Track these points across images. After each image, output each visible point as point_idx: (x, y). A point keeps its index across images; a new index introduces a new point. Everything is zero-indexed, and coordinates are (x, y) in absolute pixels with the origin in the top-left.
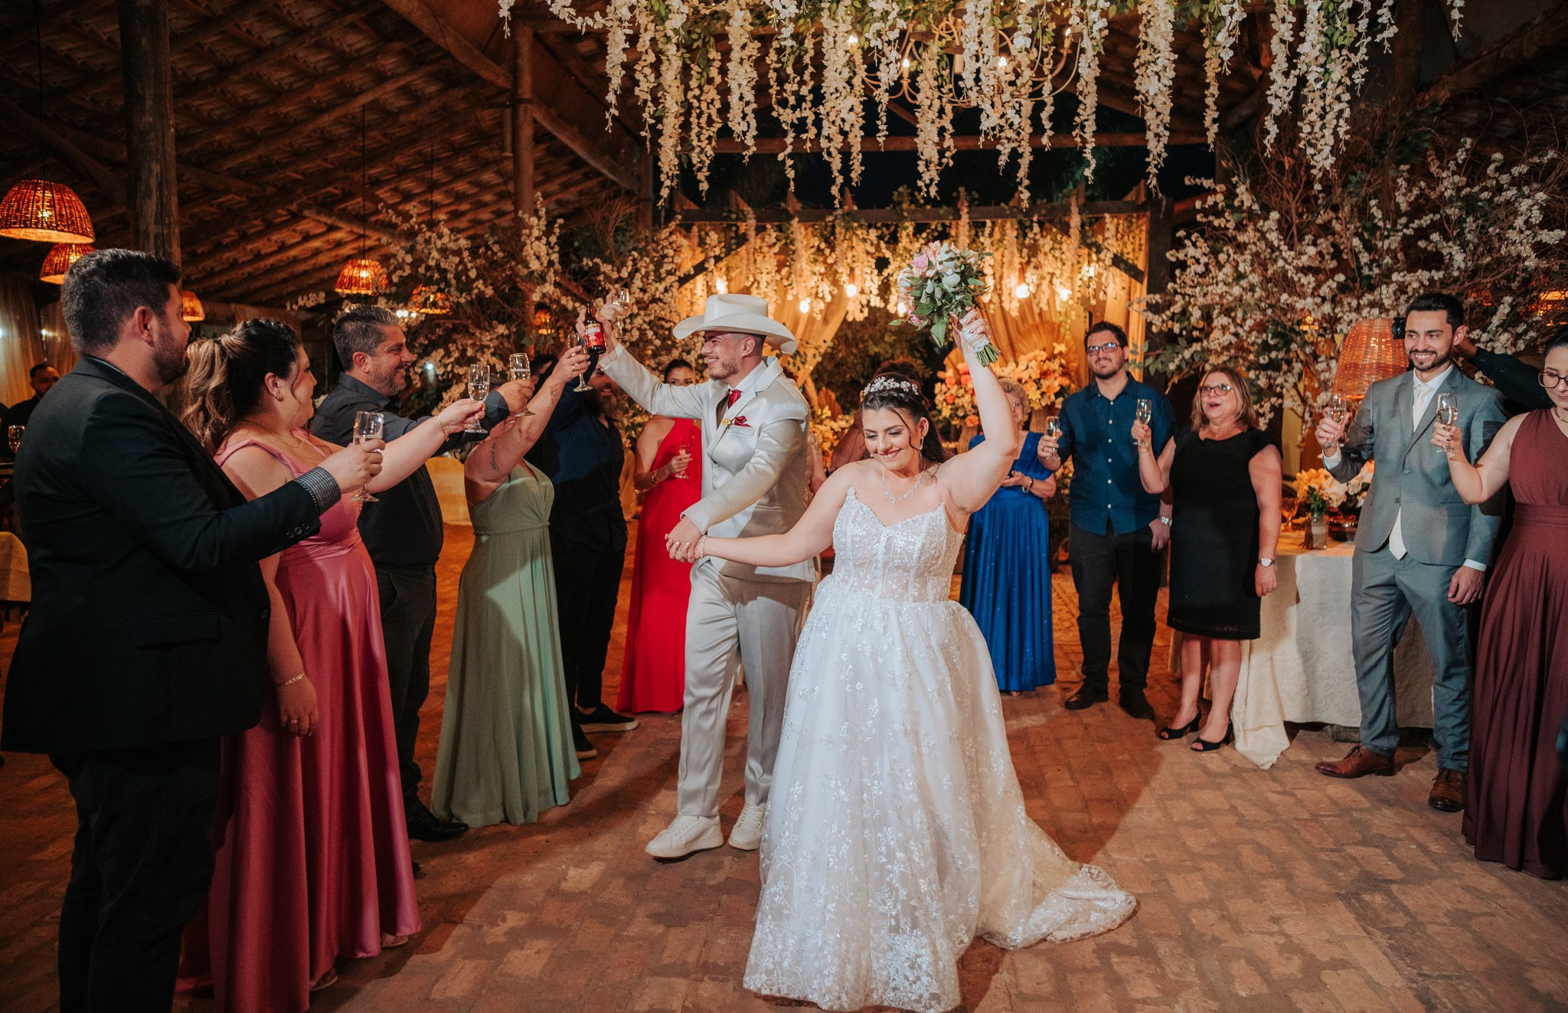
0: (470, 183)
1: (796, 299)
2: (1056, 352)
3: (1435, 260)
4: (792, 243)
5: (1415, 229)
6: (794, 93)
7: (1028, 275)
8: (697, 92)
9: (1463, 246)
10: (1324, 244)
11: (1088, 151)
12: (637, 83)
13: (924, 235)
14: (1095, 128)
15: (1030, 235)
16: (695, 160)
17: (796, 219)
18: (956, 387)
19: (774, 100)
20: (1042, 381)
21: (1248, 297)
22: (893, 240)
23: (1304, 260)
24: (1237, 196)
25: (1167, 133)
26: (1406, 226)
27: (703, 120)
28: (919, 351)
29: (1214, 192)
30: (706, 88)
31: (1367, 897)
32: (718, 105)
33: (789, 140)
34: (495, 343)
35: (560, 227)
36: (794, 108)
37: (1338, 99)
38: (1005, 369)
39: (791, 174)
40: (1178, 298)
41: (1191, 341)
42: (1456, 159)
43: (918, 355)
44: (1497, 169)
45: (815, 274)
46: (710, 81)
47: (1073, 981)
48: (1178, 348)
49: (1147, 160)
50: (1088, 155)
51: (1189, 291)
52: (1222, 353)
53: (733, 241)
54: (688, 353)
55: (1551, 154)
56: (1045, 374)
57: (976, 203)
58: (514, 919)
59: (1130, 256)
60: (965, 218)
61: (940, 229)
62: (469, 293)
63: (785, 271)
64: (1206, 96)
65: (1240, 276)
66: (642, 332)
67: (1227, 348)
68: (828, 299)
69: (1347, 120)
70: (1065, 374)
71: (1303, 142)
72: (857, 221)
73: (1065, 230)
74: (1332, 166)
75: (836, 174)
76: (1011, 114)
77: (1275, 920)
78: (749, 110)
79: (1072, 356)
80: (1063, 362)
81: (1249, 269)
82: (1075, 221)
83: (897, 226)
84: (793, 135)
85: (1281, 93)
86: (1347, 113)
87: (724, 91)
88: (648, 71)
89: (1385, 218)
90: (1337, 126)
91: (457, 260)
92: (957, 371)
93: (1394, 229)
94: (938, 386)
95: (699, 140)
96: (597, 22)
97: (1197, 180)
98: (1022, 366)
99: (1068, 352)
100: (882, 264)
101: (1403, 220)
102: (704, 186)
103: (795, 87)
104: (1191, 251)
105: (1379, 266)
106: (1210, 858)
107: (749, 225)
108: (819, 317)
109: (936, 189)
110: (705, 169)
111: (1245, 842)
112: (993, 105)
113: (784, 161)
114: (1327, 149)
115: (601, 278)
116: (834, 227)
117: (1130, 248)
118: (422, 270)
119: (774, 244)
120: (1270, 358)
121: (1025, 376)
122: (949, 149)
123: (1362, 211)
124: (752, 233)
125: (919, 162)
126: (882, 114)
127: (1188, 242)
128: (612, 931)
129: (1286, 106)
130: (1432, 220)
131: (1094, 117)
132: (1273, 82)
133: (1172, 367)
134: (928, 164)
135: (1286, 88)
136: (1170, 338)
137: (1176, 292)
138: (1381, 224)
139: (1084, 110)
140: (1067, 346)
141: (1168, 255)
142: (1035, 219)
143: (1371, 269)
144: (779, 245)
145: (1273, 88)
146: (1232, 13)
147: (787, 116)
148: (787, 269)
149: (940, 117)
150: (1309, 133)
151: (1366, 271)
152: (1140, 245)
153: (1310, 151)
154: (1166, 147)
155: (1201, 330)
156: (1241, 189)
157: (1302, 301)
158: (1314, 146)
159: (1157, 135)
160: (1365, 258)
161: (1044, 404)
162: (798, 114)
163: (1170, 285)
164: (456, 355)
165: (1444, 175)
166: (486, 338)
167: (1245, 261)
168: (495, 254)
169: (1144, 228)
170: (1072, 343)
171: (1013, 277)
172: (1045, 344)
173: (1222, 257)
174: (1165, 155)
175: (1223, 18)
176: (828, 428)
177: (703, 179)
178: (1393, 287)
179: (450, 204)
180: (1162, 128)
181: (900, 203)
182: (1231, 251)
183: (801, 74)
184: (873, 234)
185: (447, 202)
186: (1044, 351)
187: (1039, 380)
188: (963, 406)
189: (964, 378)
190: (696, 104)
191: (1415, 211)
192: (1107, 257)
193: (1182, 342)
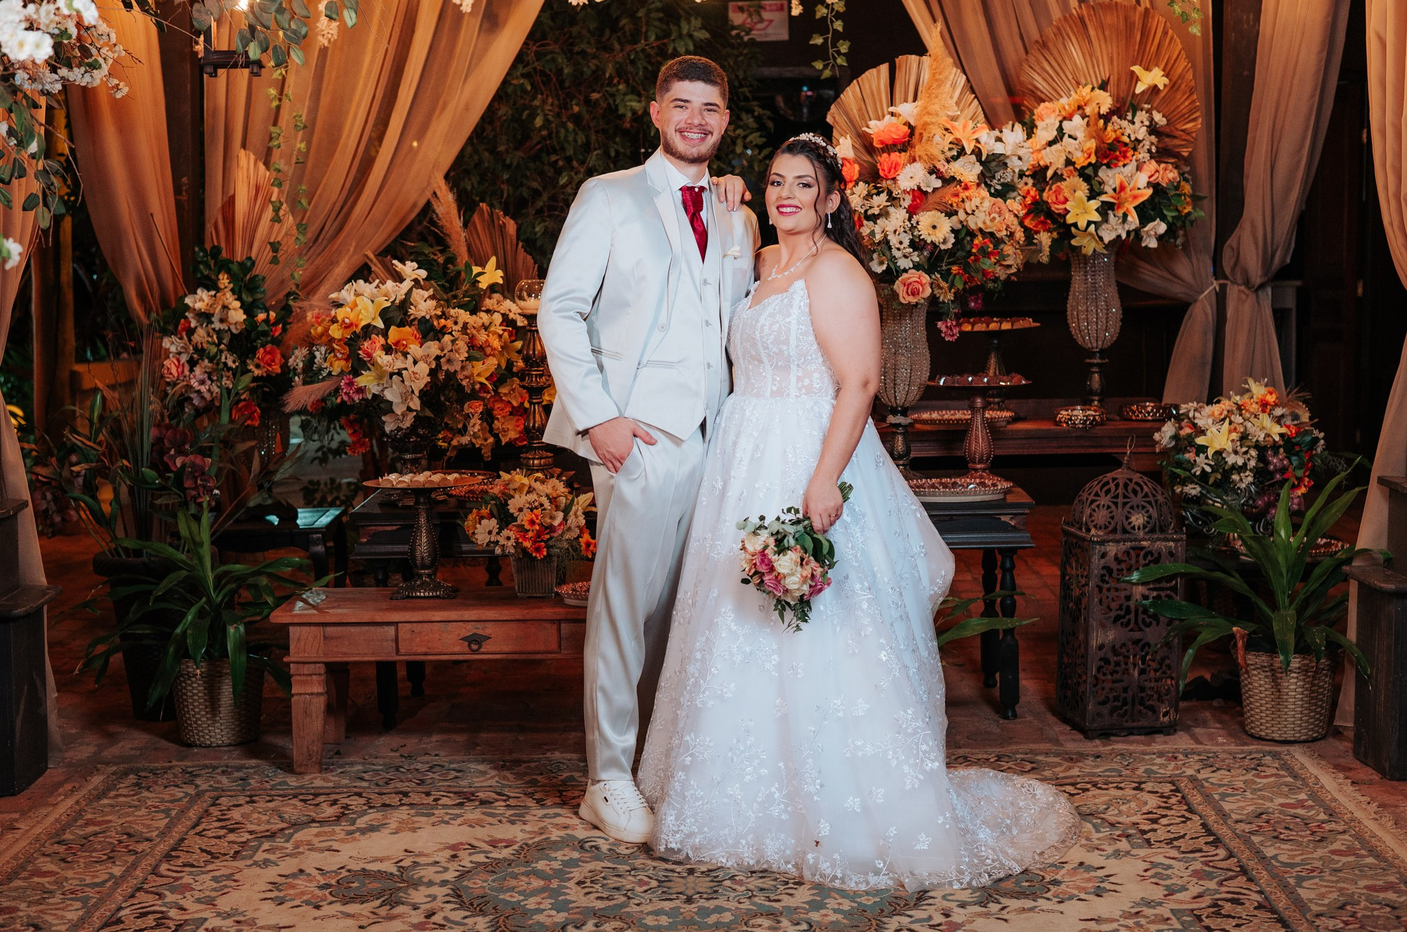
2: (1140, 88)
18: (862, 188)
20: (1103, 173)
28: (750, 111)
56: (1111, 153)
70: (1160, 155)
79: (1183, 102)
80: (1158, 117)
92: (866, 144)
98: (1045, 131)
99: (1172, 90)
121: (1054, 158)
161: (1108, 237)
170: (1182, 64)
172: (1104, 71)
176: (498, 318)
186: (1103, 86)
187: (1096, 167)
188: (885, 241)
189: (884, 160)
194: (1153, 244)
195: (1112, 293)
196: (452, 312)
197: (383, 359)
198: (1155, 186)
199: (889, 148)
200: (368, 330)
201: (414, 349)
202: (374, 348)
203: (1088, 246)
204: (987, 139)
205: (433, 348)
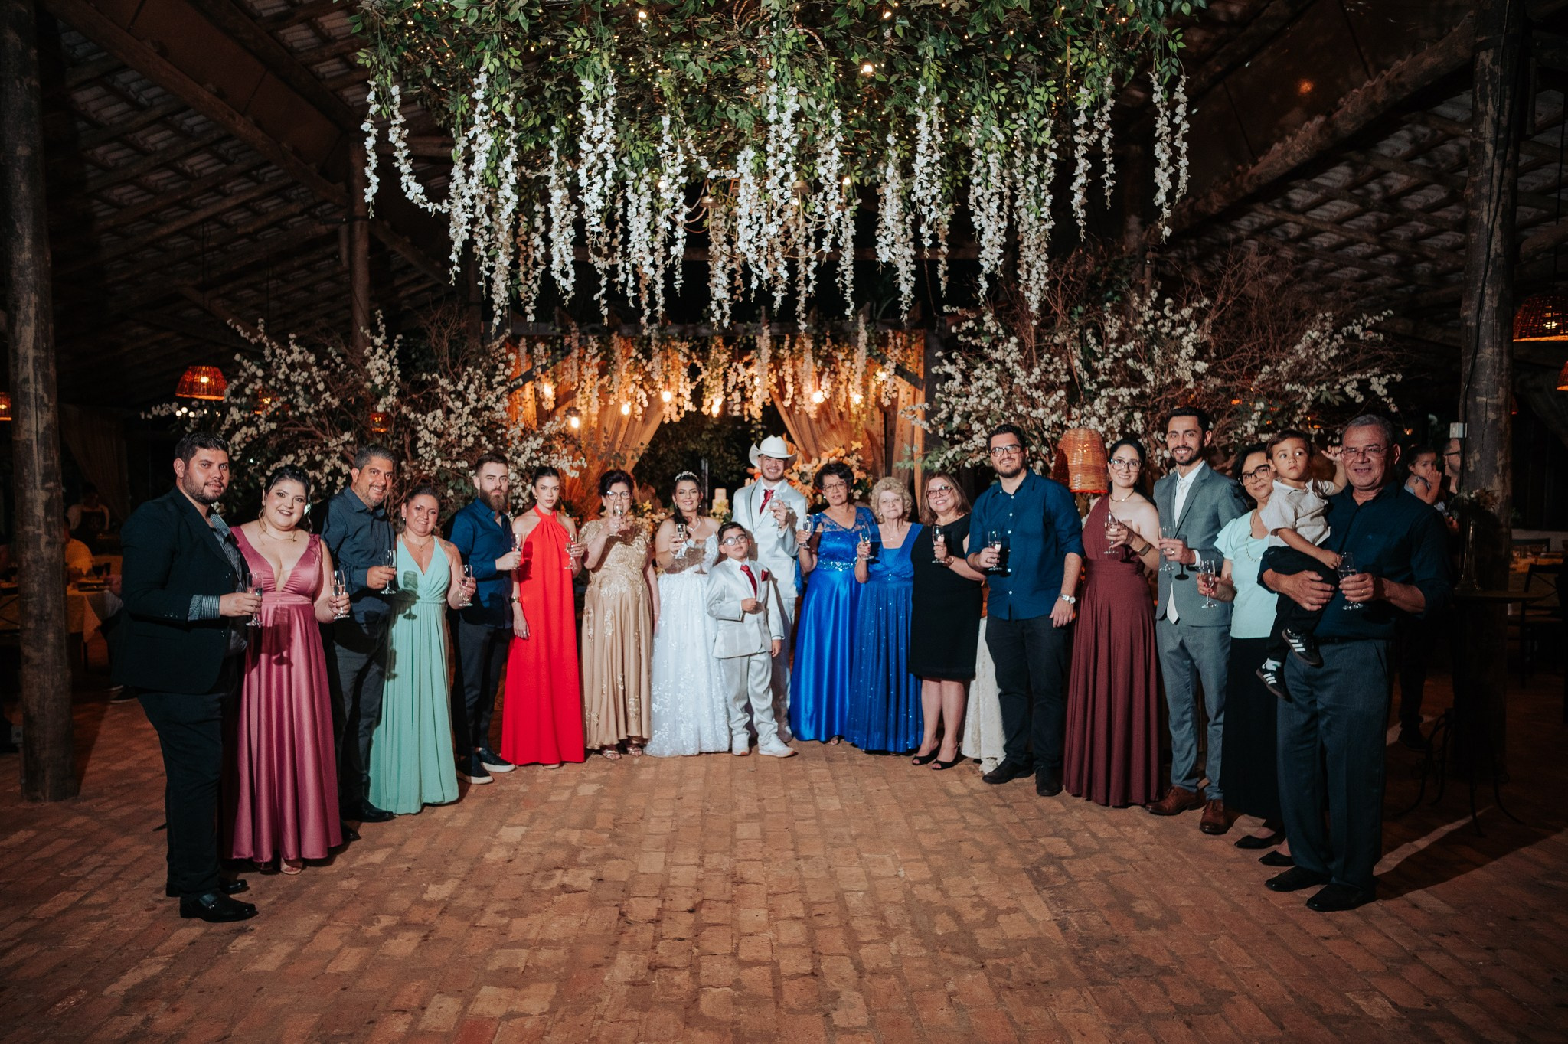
1: (618, 404)
2: (854, 449)
3: (1137, 379)
4: (613, 352)
6: (606, 244)
7: (823, 383)
8: (525, 238)
9: (1153, 368)
10: (1059, 363)
11: (848, 294)
12: (475, 243)
13: (731, 347)
14: (853, 276)
15: (824, 348)
16: (523, 296)
17: (616, 333)
19: (590, 249)
21: (995, 406)
22: (704, 351)
24: (985, 322)
26: (1116, 350)
27: (530, 263)
29: (967, 319)
30: (533, 235)
31: (1044, 869)
32: (542, 250)
33: (603, 282)
34: (340, 448)
35: (399, 341)
36: (607, 257)
39: (605, 311)
40: (944, 406)
41: (953, 443)
45: (633, 381)
46: (536, 230)
47: (819, 933)
48: (943, 449)
49: (900, 298)
50: (848, 298)
51: (952, 400)
53: (559, 352)
54: (519, 456)
55: (1206, 301)
58: (386, 921)
59: (911, 366)
60: (766, 333)
61: (745, 342)
62: (317, 404)
63: (606, 378)
64: (939, 254)
65: (989, 389)
66: (477, 438)
68: (646, 404)
72: (672, 335)
73: (855, 345)
77: (975, 888)
80: (860, 457)
82: (863, 336)
83: (707, 342)
84: (606, 279)
85: (989, 257)
87: (548, 242)
88: (484, 232)
89: (1099, 344)
91: (305, 374)
93: (1106, 353)
95: (527, 279)
96: (444, 207)
97: (953, 309)
99: (866, 449)
100: (693, 372)
101: (1113, 346)
102: (531, 318)
103: (608, 239)
104: (949, 368)
106: (938, 852)
107: (574, 337)
108: (640, 418)
110: (532, 304)
111: (966, 840)
113: (598, 301)
115: (439, 390)
117: (910, 359)
118: (272, 383)
119: (596, 355)
122: (738, 287)
123: (1082, 339)
124: (576, 345)
125: (711, 302)
126: (679, 266)
127: (945, 362)
128: (467, 924)
129: (993, 268)
131: (852, 267)
132: (983, 248)
134: (720, 305)
136: (937, 441)
137: (943, 401)
138: (1096, 349)
139: (844, 262)
142: (828, 334)
144: (600, 355)
145: (983, 253)
146: (930, 211)
147: (601, 264)
152: (920, 357)
153: (1027, 294)
155: (961, 433)
156: (988, 318)
162: (610, 262)
163: (938, 395)
164: (304, 459)
165: (1145, 308)
166: (333, 443)
168: (338, 366)
169: (921, 343)
171: (810, 385)
172: (843, 442)
175: (924, 216)
177: (530, 312)
182: (985, 367)
183: (613, 229)
184: (685, 346)
190: (523, 248)
191: (1121, 339)
192: (890, 366)
193: (947, 444)
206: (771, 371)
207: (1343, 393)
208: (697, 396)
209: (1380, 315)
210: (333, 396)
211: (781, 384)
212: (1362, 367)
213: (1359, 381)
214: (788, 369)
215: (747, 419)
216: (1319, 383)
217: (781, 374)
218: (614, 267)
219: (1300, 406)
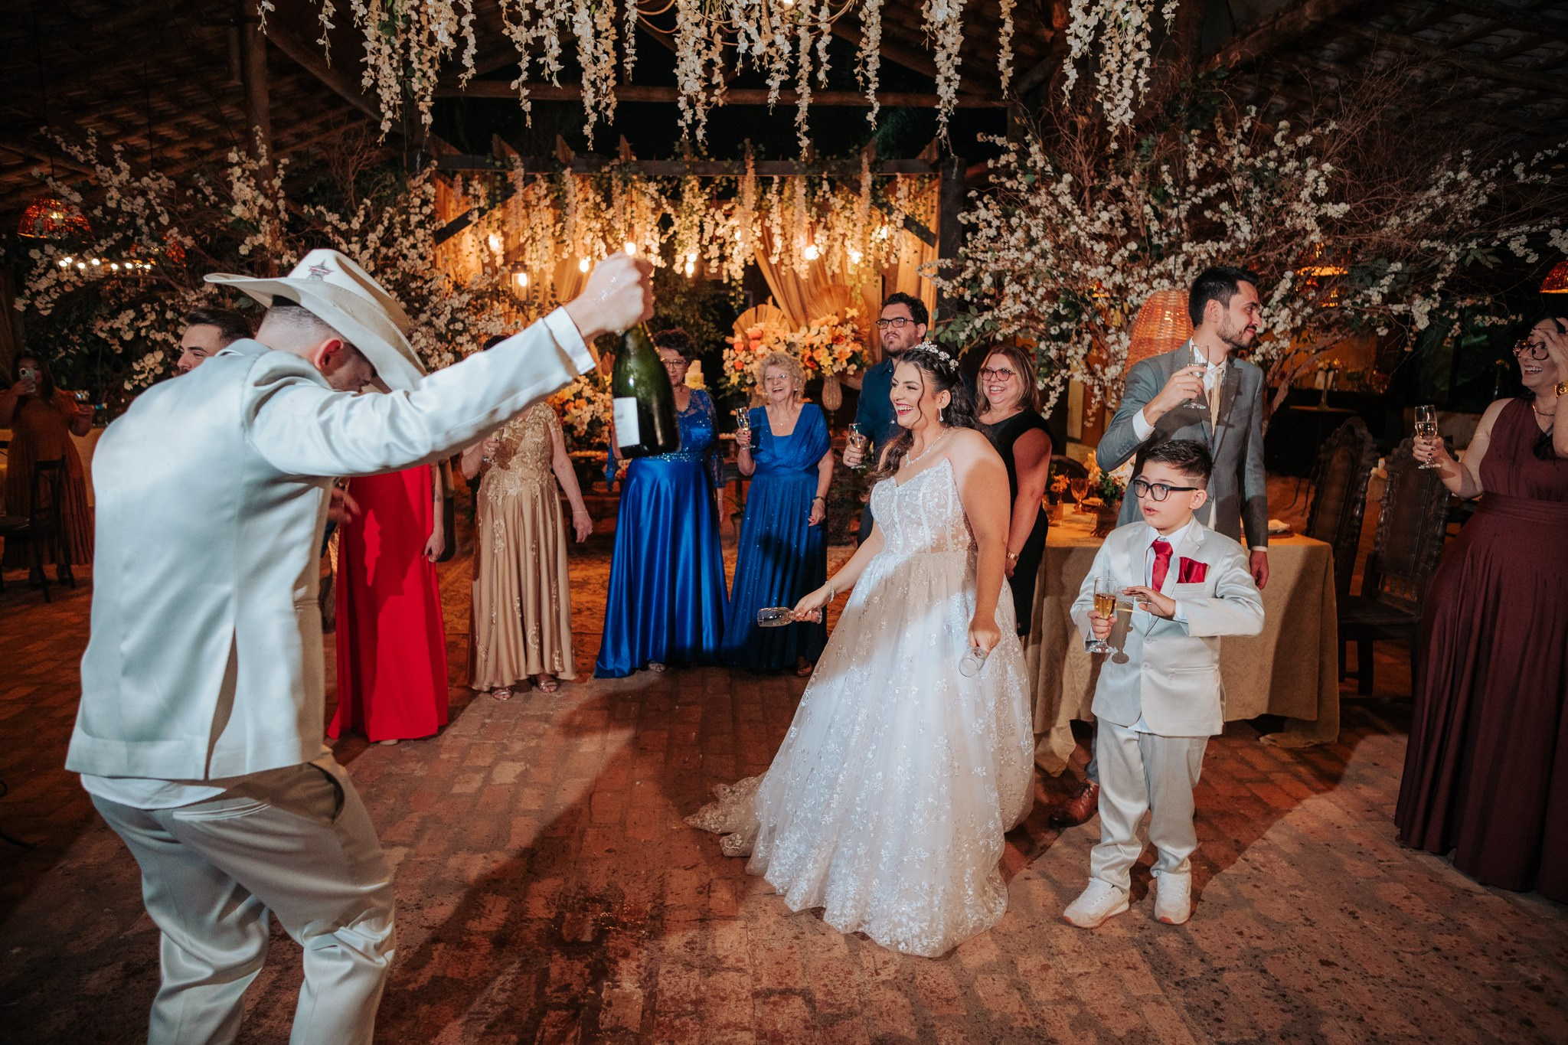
0: (207, 116)
1: (573, 257)
2: (848, 316)
3: (1219, 231)
4: (564, 194)
5: (1203, 199)
7: (817, 235)
9: (1249, 215)
10: (1115, 210)
11: (871, 92)
13: (708, 190)
14: (878, 66)
15: (820, 193)
16: (416, 87)
17: (569, 169)
18: (744, 353)
19: (505, 14)
20: (834, 347)
22: (676, 197)
23: (1097, 227)
24: (1029, 155)
25: (958, 77)
26: (1195, 195)
27: (424, 37)
29: (1007, 151)
33: (524, 64)
36: (528, 25)
37: (1138, 46)
38: (795, 334)
39: (527, 106)
40: (969, 263)
41: (982, 308)
42: (1241, 127)
43: (711, 318)
44: (1283, 138)
45: (590, 229)
48: (969, 317)
49: (937, 107)
50: (871, 97)
51: (980, 256)
52: (1013, 323)
53: (498, 192)
55: (1333, 125)
56: (837, 340)
57: (763, 156)
59: (923, 218)
60: (751, 173)
61: (725, 184)
64: (1000, 35)
65: (1032, 242)
67: (1018, 318)
69: (1148, 72)
70: (856, 340)
71: (1100, 96)
72: (636, 173)
73: (856, 189)
74: (1131, 121)
75: (589, 110)
76: (780, 39)
78: (466, 21)
79: (864, 321)
80: (856, 327)
81: (1041, 234)
82: (867, 179)
83: (680, 180)
84: (528, 58)
85: (1081, 32)
86: (1147, 64)
89: (1175, 185)
90: (1137, 77)
92: (746, 336)
93: (1182, 197)
94: (726, 352)
95: (421, 62)
97: (990, 137)
98: (814, 332)
99: (860, 317)
100: (665, 223)
101: (1192, 188)
102: (427, 119)
104: (983, 213)
105: (1168, 235)
107: (518, 174)
109: (704, 132)
110: (428, 98)
112: (759, 29)
113: (517, 91)
114: (1127, 102)
116: (610, 179)
117: (922, 209)
119: (546, 196)
120: (1061, 329)
121: (816, 341)
122: (718, 85)
123: (1152, 177)
124: (520, 184)
125: (680, 98)
126: (630, 35)
127: (979, 204)
129: (1086, 48)
130: (1219, 189)
131: (878, 52)
132: (1073, 20)
133: (963, 336)
134: (691, 104)
135: (1086, 27)
136: (961, 306)
137: (967, 257)
138: (1171, 191)
139: (867, 44)
140: (859, 311)
141: (959, 217)
142: (825, 176)
143: (1160, 239)
144: (552, 196)
145: (1073, 26)
147: (521, 35)
148: (561, 224)
149: (708, 48)
150: (1107, 86)
151: (1155, 240)
152: (933, 207)
153: (1107, 105)
154: (957, 92)
155: (992, 297)
156: (1034, 149)
157: (1094, 270)
158: (1110, 100)
159: (948, 79)
160: (1155, 226)
161: (836, 370)
162: (533, 33)
163: (961, 250)
165: (1231, 143)
167: (1037, 226)
169: (936, 189)
170: (864, 307)
171: (801, 238)
172: (837, 308)
173: (1014, 221)
174: (955, 102)
177: (426, 111)
178: (1182, 258)
179: (183, 141)
180: (952, 71)
181: (682, 154)
182: (1023, 215)
184: (652, 188)
185: (182, 138)
186: (836, 315)
187: (831, 345)
188: (752, 373)
189: (753, 344)
190: (415, 17)
191: (1204, 179)
192: (899, 218)
193: (973, 310)
194: (852, 373)
195: (839, 389)
196: (599, 394)
197: (574, 411)
198: (854, 352)
199: (755, 339)
200: (568, 401)
201: (585, 408)
202: (570, 407)
203: (828, 373)
204: (790, 337)
205: (591, 407)
206: (755, 221)
207: (1503, 251)
208: (668, 251)
209: (1554, 148)
210: (181, 232)
211: (767, 238)
212: (1535, 215)
213: (1529, 235)
214: (775, 216)
215: (726, 281)
216: (1466, 241)
217: (767, 223)
218: (539, 40)
219: (1437, 269)
